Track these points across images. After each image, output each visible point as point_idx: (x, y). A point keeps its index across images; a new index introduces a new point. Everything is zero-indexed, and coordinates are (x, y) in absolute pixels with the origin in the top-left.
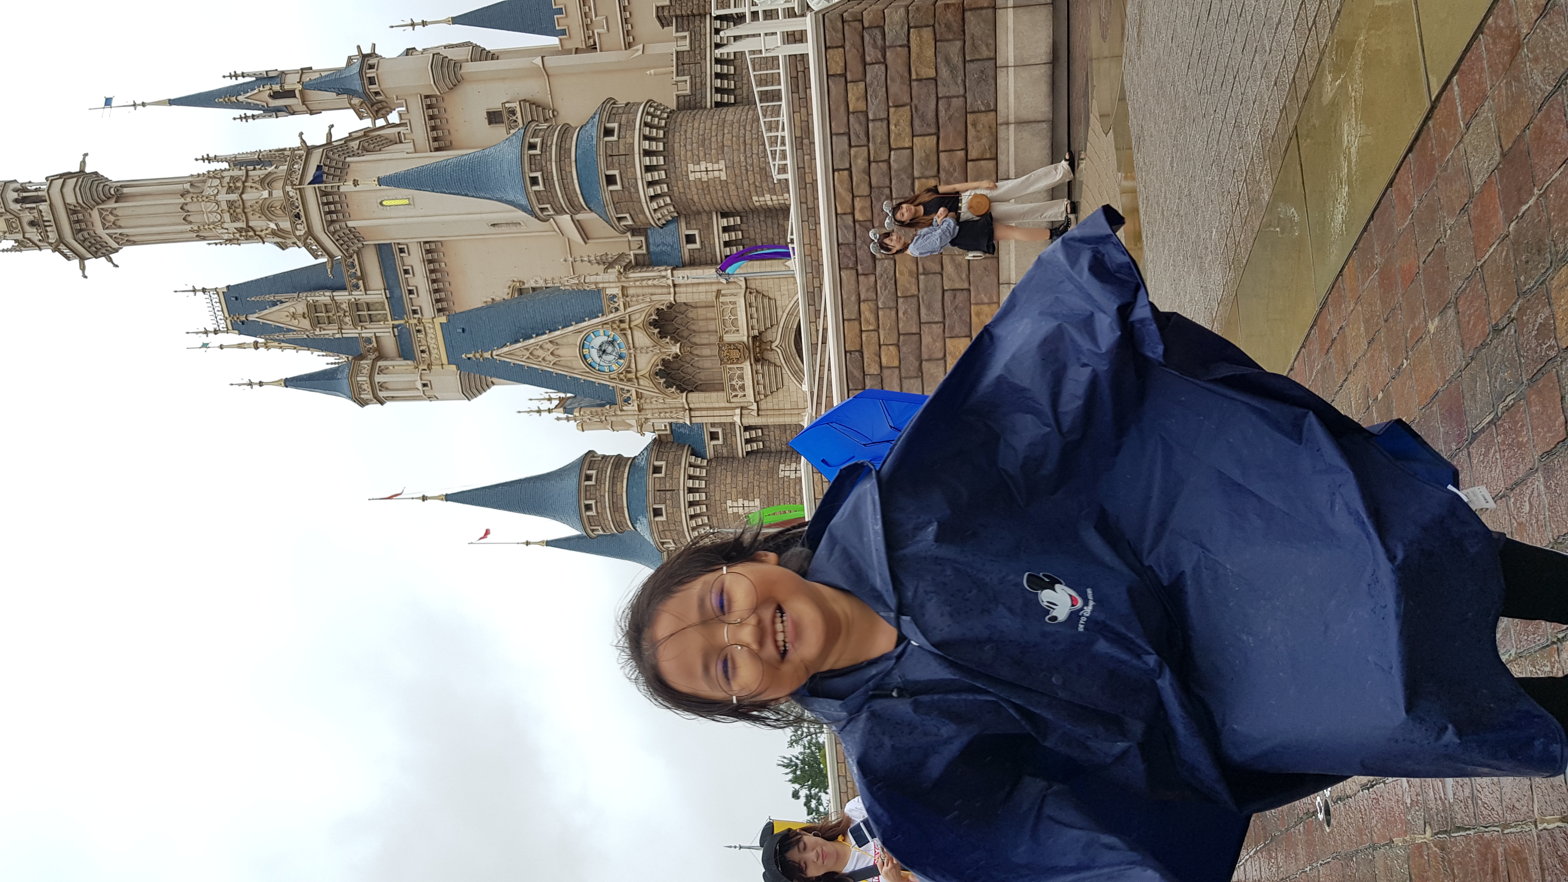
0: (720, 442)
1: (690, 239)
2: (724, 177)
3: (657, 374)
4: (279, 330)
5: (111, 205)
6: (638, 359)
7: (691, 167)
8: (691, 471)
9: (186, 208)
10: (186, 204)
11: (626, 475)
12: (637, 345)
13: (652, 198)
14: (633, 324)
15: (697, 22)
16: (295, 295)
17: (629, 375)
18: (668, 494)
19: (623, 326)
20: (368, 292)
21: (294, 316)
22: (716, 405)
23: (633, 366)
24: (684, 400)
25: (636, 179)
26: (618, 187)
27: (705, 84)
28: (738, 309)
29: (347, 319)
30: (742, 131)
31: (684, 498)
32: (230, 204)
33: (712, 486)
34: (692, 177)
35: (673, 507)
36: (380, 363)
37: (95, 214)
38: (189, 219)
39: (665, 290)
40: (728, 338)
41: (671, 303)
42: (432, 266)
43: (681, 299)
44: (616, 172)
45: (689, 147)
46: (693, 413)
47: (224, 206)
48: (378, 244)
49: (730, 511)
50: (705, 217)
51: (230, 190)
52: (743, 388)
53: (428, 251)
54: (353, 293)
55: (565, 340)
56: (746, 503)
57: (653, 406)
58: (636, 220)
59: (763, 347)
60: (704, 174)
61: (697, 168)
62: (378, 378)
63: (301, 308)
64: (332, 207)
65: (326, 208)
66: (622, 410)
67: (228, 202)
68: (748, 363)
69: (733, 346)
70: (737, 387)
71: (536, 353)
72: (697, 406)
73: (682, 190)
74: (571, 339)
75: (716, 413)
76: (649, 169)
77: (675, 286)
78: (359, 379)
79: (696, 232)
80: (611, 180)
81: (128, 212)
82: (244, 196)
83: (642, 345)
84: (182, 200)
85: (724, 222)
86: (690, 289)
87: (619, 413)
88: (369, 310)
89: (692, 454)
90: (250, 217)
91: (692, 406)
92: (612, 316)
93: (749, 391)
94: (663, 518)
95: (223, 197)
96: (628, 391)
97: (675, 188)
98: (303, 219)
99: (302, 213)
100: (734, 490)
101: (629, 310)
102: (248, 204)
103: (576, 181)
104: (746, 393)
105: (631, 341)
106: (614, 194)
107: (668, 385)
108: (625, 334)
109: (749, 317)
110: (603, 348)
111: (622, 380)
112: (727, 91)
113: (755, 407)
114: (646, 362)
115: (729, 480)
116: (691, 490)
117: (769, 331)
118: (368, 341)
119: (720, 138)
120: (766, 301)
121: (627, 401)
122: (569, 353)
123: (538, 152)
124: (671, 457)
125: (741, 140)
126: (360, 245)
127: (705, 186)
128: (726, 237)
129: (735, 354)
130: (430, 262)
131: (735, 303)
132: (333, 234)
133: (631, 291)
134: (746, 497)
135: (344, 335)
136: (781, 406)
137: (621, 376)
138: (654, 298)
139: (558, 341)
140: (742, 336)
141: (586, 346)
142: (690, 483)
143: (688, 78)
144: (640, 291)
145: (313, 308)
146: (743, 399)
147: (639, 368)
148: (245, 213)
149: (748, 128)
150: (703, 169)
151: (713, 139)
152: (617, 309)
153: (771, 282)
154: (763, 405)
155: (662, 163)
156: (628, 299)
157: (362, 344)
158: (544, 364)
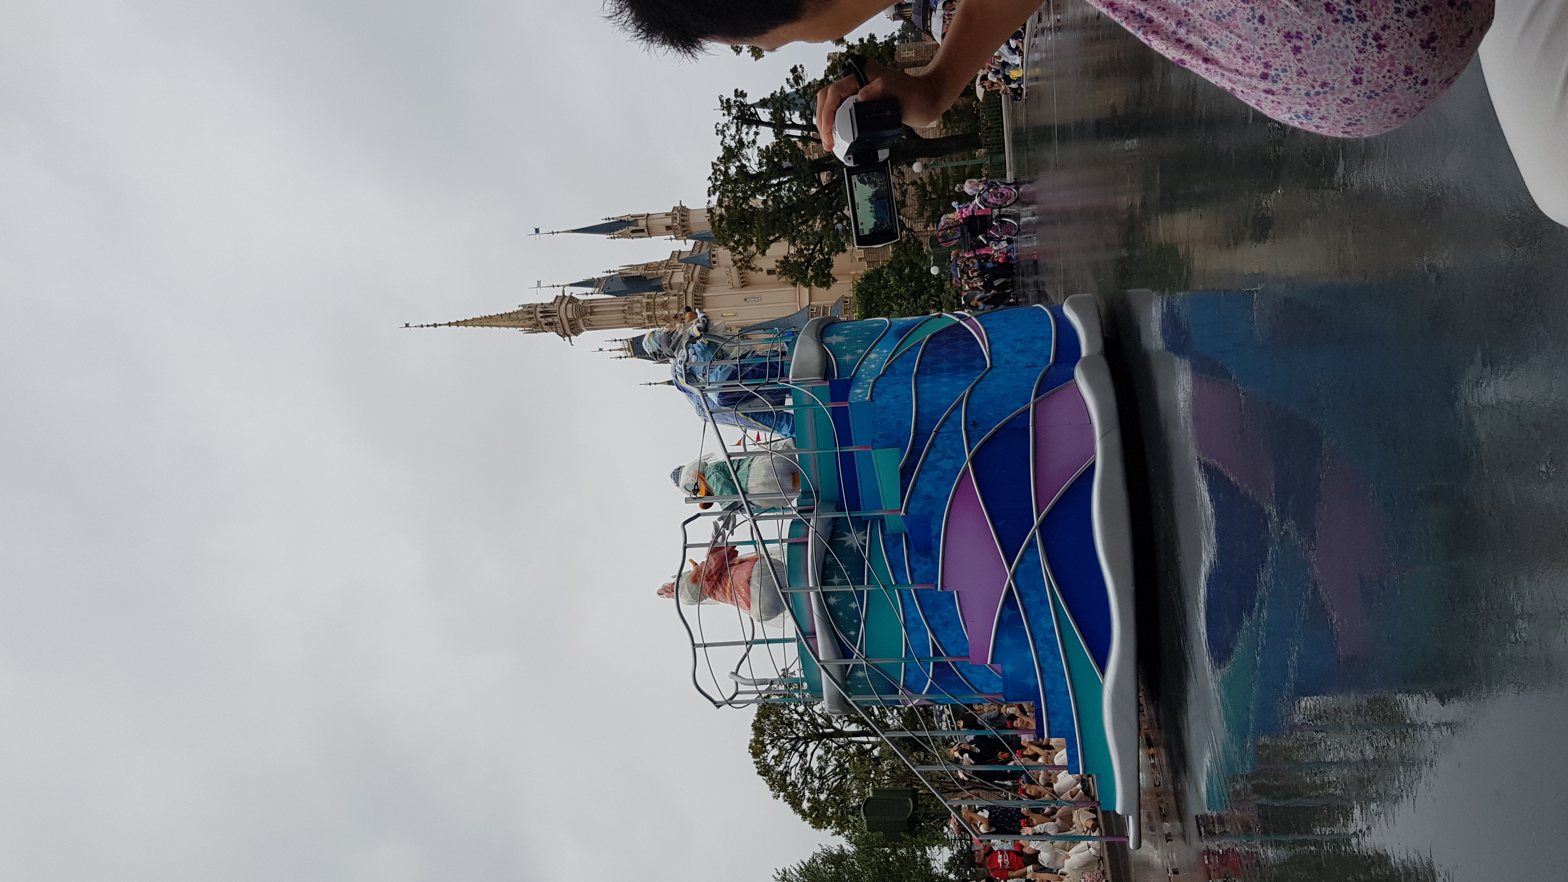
5: (588, 317)
9: (626, 318)
32: (649, 316)
37: (580, 321)
47: (646, 317)
51: (647, 310)
81: (597, 319)
95: (645, 314)
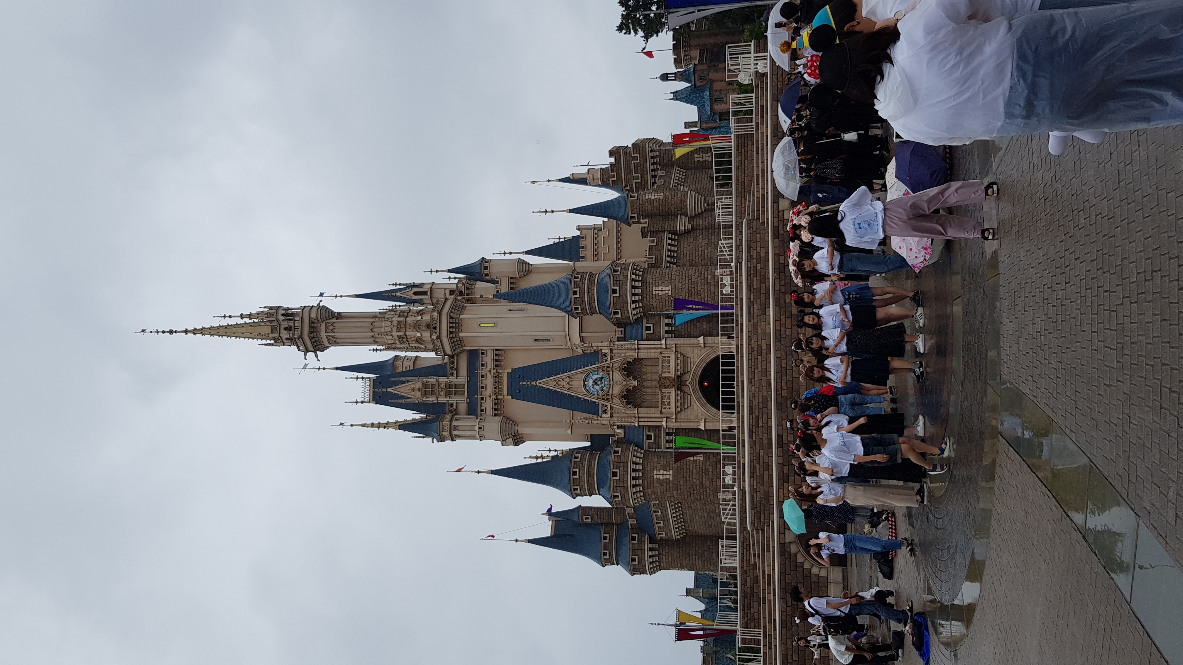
0: (652, 441)
1: (648, 328)
2: (670, 293)
3: (622, 397)
4: (402, 397)
5: (334, 320)
6: (614, 388)
7: (654, 288)
8: (635, 453)
9: (373, 324)
10: (374, 322)
11: (597, 457)
12: (614, 380)
13: (634, 302)
14: (613, 368)
15: (660, 234)
16: (417, 378)
17: (608, 397)
18: (622, 464)
19: (608, 370)
20: (458, 378)
21: (413, 390)
22: (653, 415)
23: (611, 391)
24: (636, 411)
25: (627, 291)
26: (618, 295)
27: (662, 259)
28: (671, 360)
29: (442, 393)
30: (681, 274)
31: (630, 466)
32: (399, 323)
33: (646, 463)
34: (654, 293)
35: (623, 472)
36: (456, 416)
37: (323, 325)
38: (374, 330)
39: (633, 351)
40: (664, 375)
41: (635, 358)
42: (497, 363)
43: (641, 356)
44: (618, 288)
45: (654, 279)
46: (640, 420)
47: (395, 324)
48: (469, 350)
49: (655, 477)
50: (657, 318)
52: (669, 403)
53: (496, 355)
54: (450, 378)
55: (576, 376)
56: (665, 473)
57: (619, 415)
58: (623, 315)
59: (682, 383)
60: (660, 292)
61: (657, 289)
62: (455, 423)
63: (418, 385)
64: (454, 325)
65: (451, 325)
66: (601, 417)
67: (398, 321)
68: (673, 389)
69: (668, 378)
70: (666, 403)
71: (559, 383)
72: (643, 415)
73: (648, 300)
74: (579, 376)
75: (653, 420)
76: (633, 287)
77: (638, 349)
78: (444, 423)
79: (651, 325)
80: (614, 291)
81: (342, 325)
82: (407, 319)
83: (617, 380)
84: (374, 320)
85: (666, 321)
86: (646, 351)
87: (599, 418)
88: (455, 388)
89: (636, 446)
90: (408, 329)
91: (640, 415)
92: (603, 363)
93: (673, 405)
94: (618, 478)
96: (606, 406)
97: (645, 298)
98: (438, 330)
99: (438, 327)
100: (659, 465)
101: (613, 361)
102: (408, 323)
103: (595, 294)
104: (671, 407)
105: (611, 378)
106: (615, 298)
107: (628, 403)
108: (608, 374)
109: (676, 365)
110: (596, 381)
111: (603, 399)
112: (674, 263)
113: (674, 417)
114: (617, 390)
115: (656, 460)
116: (634, 463)
117: (686, 375)
118: (452, 405)
119: (670, 276)
120: (686, 358)
121: (605, 412)
122: (577, 384)
123: (579, 280)
124: (624, 447)
125: (680, 277)
126: (461, 349)
127: (660, 298)
128: (667, 328)
129: (668, 383)
130: (496, 360)
131: (669, 357)
132: (451, 338)
133: (615, 351)
134: (665, 470)
135: (439, 401)
136: (689, 417)
137: (604, 397)
138: (626, 355)
139: (572, 377)
140: (672, 375)
141: (587, 380)
142: (634, 459)
143: (654, 257)
144: (620, 351)
145: (425, 385)
146: (669, 410)
147: (614, 393)
148: (405, 327)
149: (684, 272)
150: (660, 289)
151: (667, 276)
152: (606, 361)
153: (689, 349)
154: (679, 416)
155: (640, 285)
156: (613, 355)
157: (448, 407)
158: (563, 389)
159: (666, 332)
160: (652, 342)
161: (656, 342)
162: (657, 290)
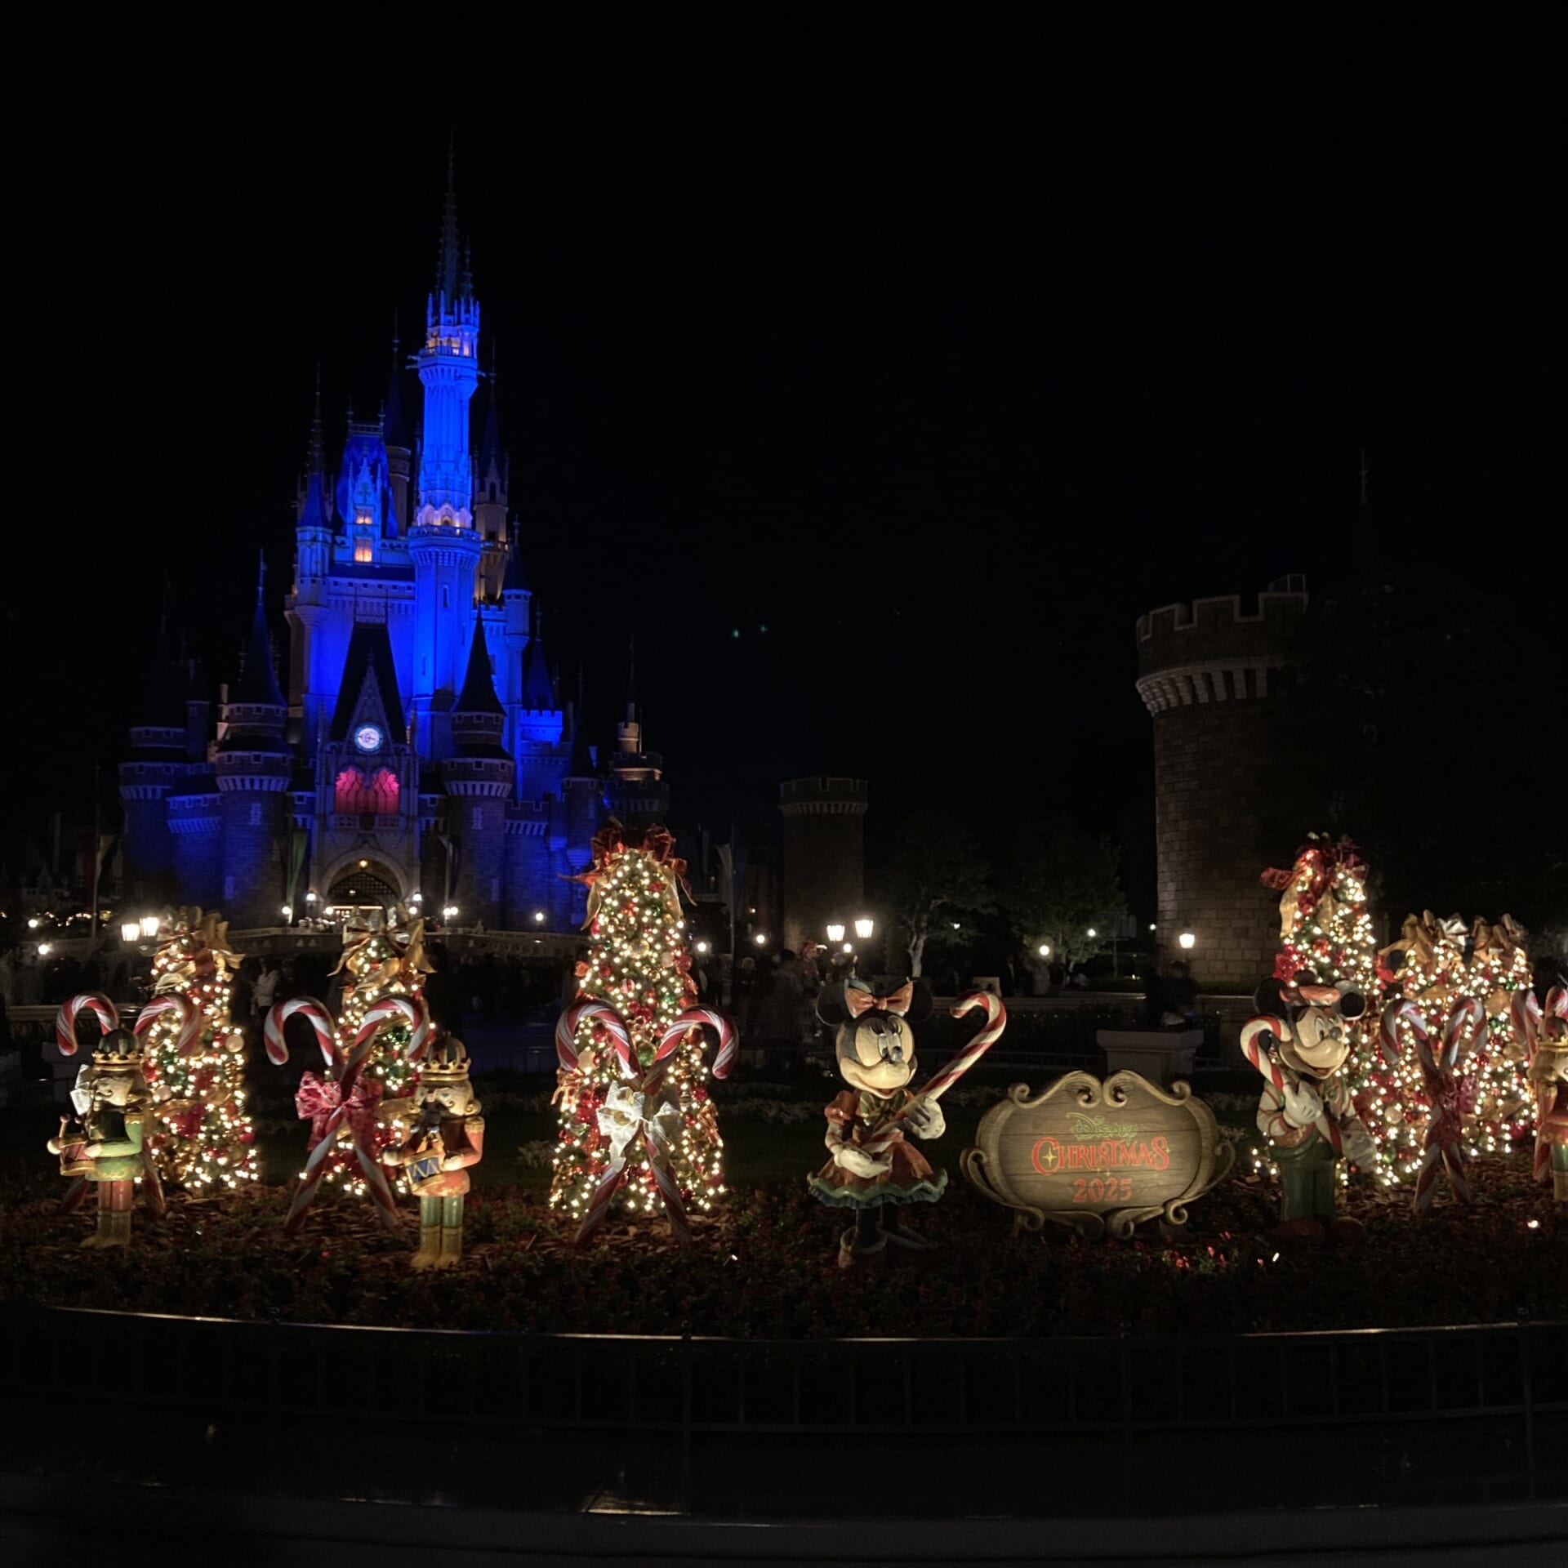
0: (297, 803)
2: (473, 828)
8: (281, 783)
13: (465, 786)
27: (515, 819)
28: (394, 828)
33: (271, 795)
34: (475, 810)
35: (260, 768)
44: (483, 769)
49: (253, 806)
52: (342, 824)
55: (376, 711)
58: (451, 773)
73: (467, 803)
75: (322, 803)
76: (482, 786)
79: (437, 805)
80: (478, 764)
94: (253, 761)
97: (469, 800)
106: (470, 764)
112: (510, 830)
120: (395, 844)
123: (495, 723)
128: (432, 823)
131: (397, 825)
134: (262, 818)
136: (325, 846)
139: (376, 707)
143: (520, 808)
150: (479, 817)
155: (484, 794)
159: (428, 822)
160: (416, 805)
161: (416, 809)
162: (477, 813)
